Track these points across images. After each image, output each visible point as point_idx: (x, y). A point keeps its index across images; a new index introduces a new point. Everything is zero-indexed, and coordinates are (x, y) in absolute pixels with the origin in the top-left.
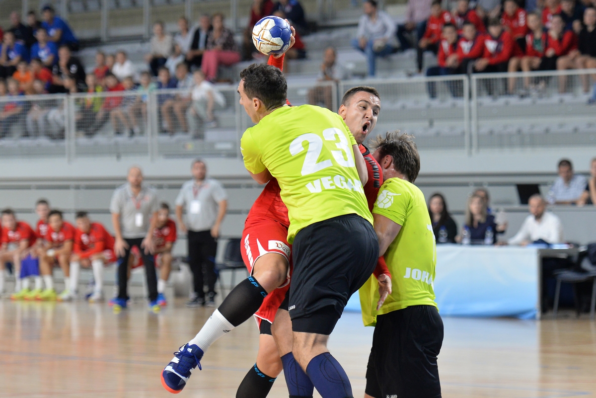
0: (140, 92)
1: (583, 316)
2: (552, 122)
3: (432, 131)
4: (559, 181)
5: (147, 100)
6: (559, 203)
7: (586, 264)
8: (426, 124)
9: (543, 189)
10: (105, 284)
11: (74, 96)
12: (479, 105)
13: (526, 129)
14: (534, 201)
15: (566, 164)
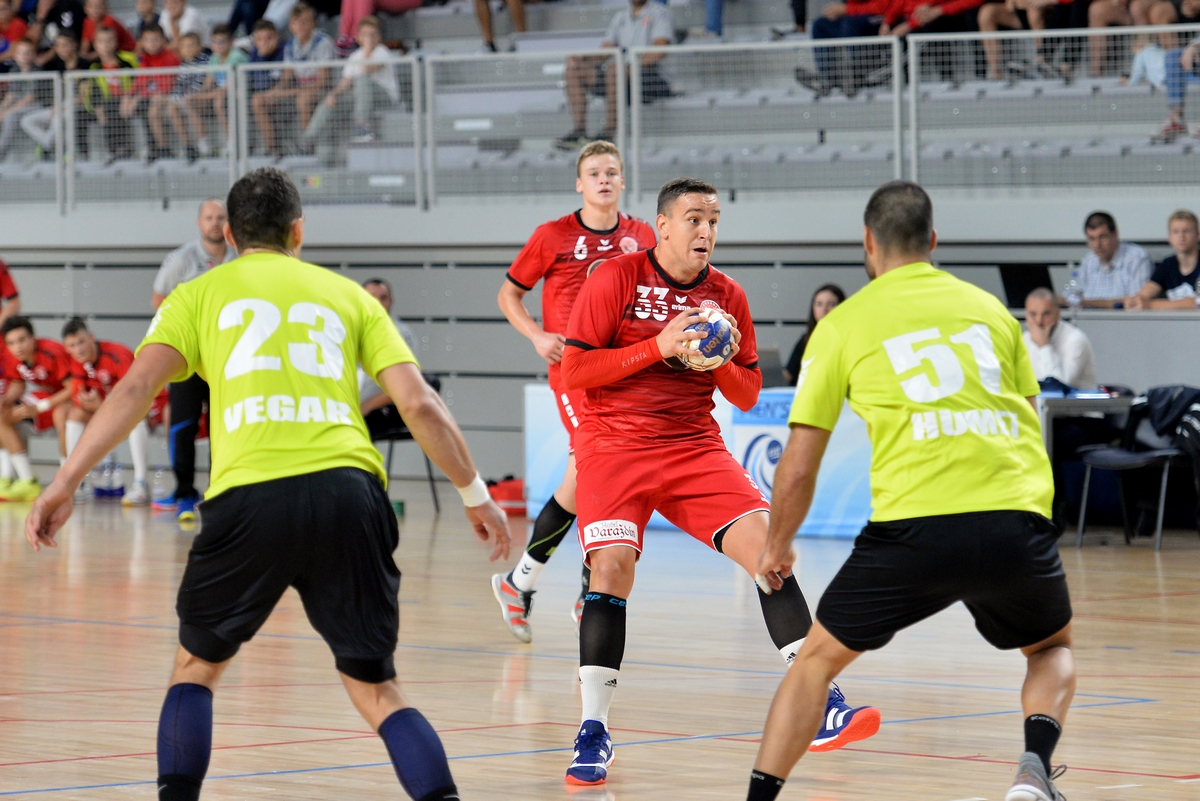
0: (210, 68)
1: (1137, 540)
2: (1076, 136)
3: (825, 152)
4: (1091, 259)
5: (227, 84)
6: (1087, 305)
7: (1146, 433)
8: (814, 136)
9: (1055, 273)
10: (151, 469)
11: (72, 75)
12: (923, 97)
13: (1020, 150)
14: (1036, 302)
15: (1103, 221)
